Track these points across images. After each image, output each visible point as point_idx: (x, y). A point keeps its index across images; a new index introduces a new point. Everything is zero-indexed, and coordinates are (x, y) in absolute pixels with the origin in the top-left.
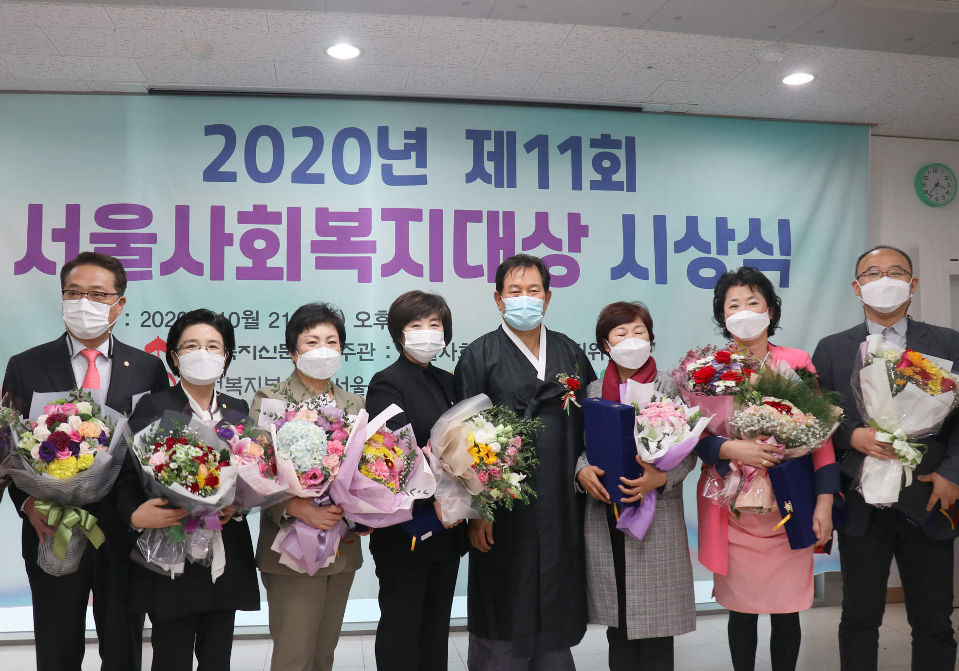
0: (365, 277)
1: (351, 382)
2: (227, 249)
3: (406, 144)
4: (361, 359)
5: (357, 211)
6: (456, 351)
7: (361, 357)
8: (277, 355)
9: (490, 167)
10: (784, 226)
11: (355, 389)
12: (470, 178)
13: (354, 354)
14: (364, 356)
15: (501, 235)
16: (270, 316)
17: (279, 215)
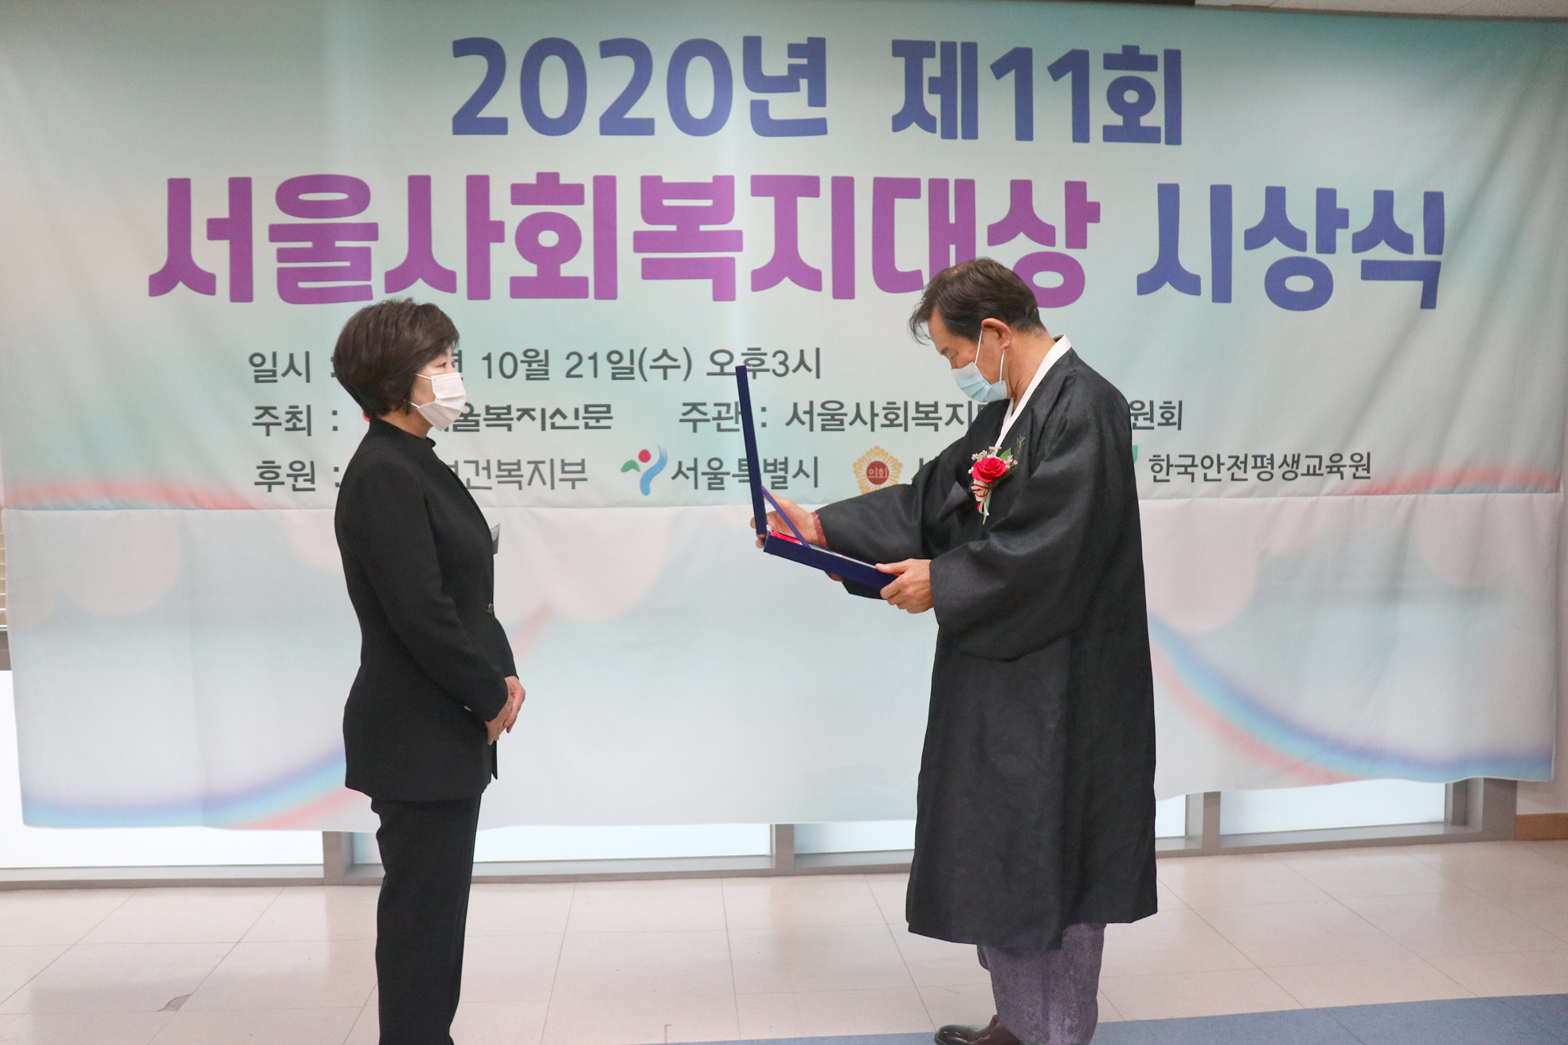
0: (724, 291)
1: (703, 467)
2: (494, 247)
3: (791, 67)
4: (719, 429)
5: (710, 180)
6: (877, 415)
7: (719, 425)
8: (581, 423)
9: (933, 104)
10: (1433, 203)
11: (709, 479)
12: (899, 123)
13: (708, 420)
14: (725, 424)
15: (952, 220)
16: (568, 358)
17: (580, 188)
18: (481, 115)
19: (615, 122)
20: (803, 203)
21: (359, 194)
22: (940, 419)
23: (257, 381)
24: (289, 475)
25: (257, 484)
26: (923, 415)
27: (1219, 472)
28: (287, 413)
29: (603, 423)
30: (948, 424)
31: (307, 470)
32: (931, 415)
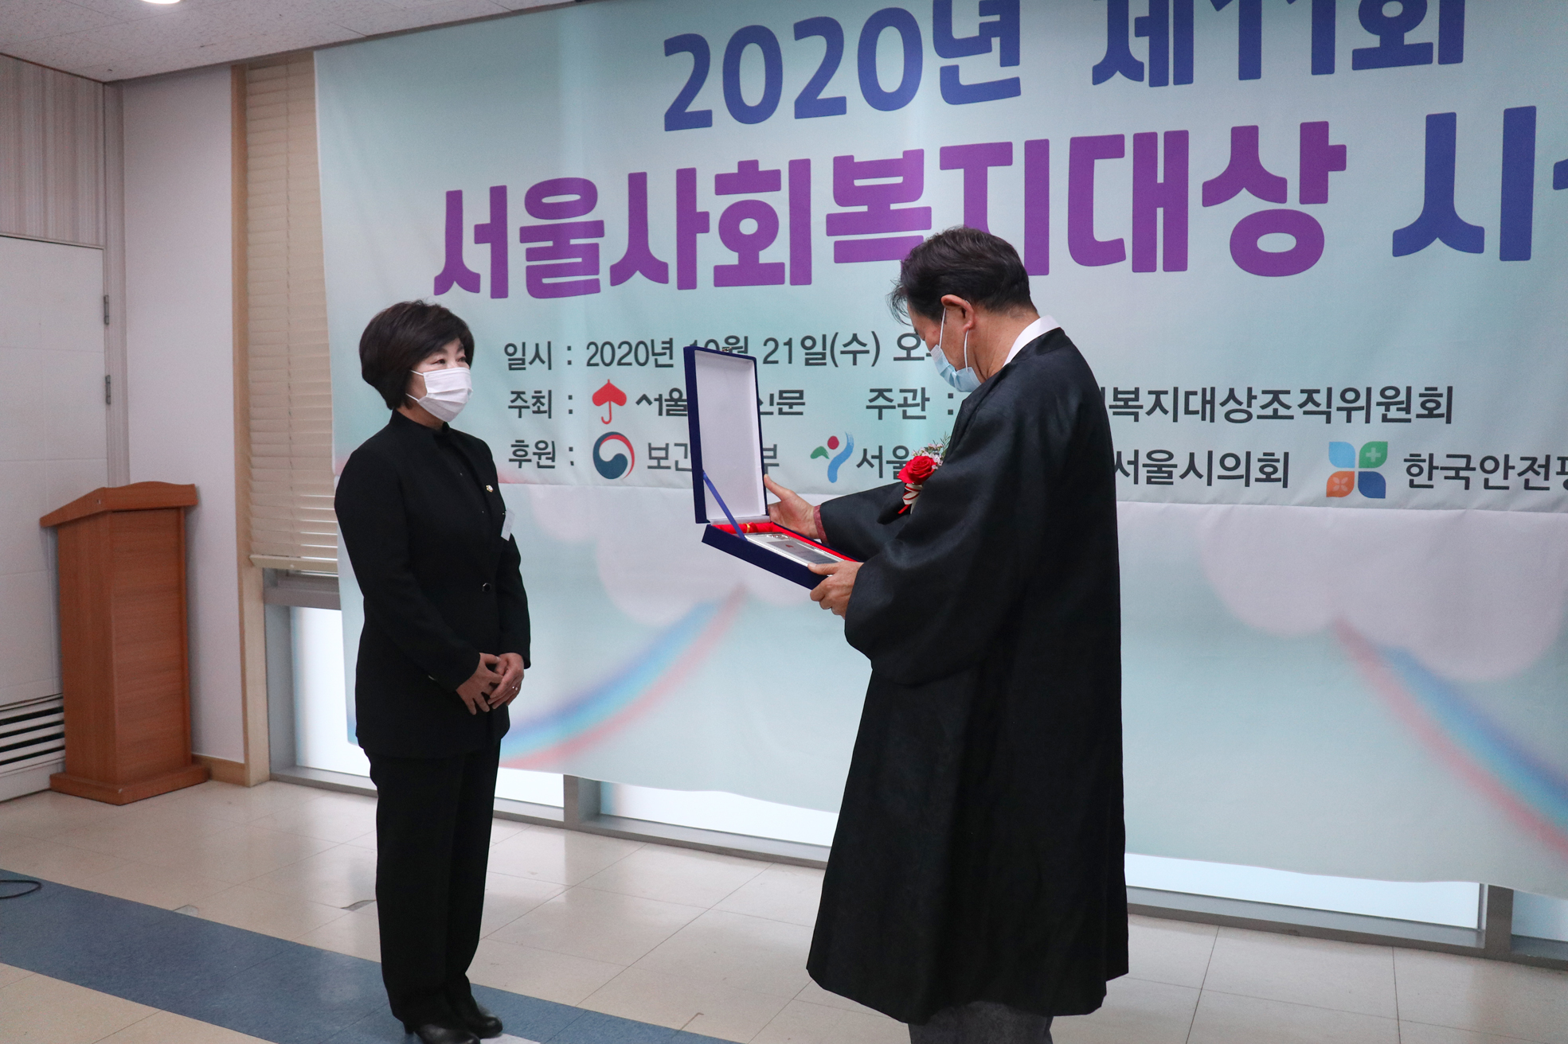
1: (888, 455)
2: (701, 238)
3: (982, 26)
4: (905, 416)
5: (900, 156)
7: (905, 412)
8: (775, 409)
9: (1139, 48)
11: (894, 468)
12: (1101, 74)
13: (894, 407)
14: (911, 411)
15: (1160, 179)
16: (765, 344)
18: (690, 109)
19: (811, 105)
20: (994, 173)
21: (588, 193)
22: (1141, 407)
23: (511, 369)
24: (535, 454)
25: (511, 460)
26: (1122, 403)
27: (1506, 477)
28: (533, 397)
29: (796, 409)
30: (1149, 413)
31: (550, 449)
32: (1130, 403)
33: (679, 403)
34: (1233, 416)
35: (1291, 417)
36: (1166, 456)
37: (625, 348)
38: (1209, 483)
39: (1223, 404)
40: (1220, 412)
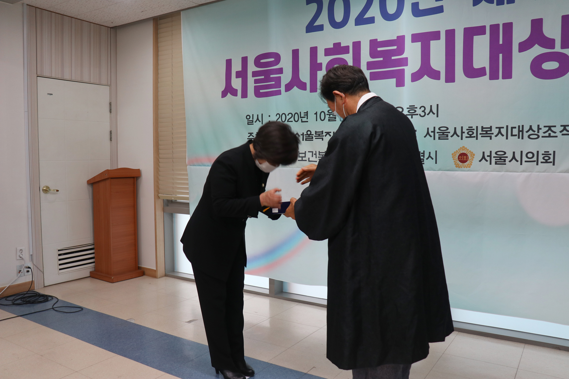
0: (400, 83)
2: (318, 72)
5: (396, 38)
6: (464, 132)
12: (476, 2)
15: (501, 42)
17: (348, 47)
18: (315, 24)
19: (361, 20)
20: (433, 43)
21: (277, 57)
22: (493, 134)
23: (248, 124)
26: (485, 132)
30: (496, 136)
32: (488, 132)
33: (310, 136)
34: (531, 137)
35: (556, 137)
36: (503, 153)
37: (290, 115)
38: (521, 164)
39: (527, 132)
40: (526, 135)
